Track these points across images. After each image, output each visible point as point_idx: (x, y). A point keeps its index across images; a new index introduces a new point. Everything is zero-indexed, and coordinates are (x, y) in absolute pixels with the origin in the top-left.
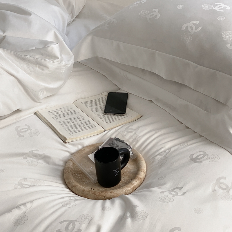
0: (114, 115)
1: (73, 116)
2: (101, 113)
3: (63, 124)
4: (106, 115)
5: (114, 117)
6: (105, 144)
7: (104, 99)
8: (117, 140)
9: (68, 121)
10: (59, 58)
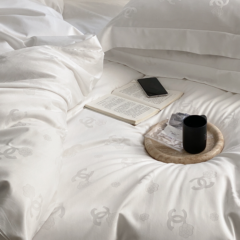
0: (158, 96)
1: (122, 103)
2: (144, 97)
3: (119, 111)
4: (151, 98)
5: (159, 98)
6: (170, 120)
7: (137, 86)
8: (180, 114)
9: (121, 108)
10: (101, 49)
